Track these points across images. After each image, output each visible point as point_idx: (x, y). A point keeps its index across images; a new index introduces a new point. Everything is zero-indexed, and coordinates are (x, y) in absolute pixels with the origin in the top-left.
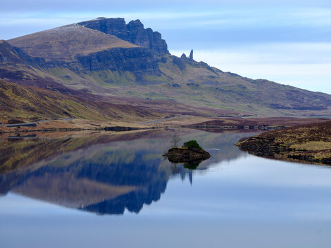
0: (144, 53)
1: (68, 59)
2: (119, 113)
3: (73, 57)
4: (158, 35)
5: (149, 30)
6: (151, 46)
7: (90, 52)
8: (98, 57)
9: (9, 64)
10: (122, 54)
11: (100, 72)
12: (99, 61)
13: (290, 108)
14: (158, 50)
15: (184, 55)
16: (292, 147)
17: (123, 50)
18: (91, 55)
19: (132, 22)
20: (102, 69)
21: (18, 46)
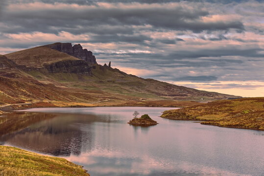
0: (83, 63)
1: (39, 66)
2: (74, 97)
3: (42, 65)
4: (90, 53)
5: (86, 50)
6: (86, 59)
7: (52, 62)
8: (56, 65)
9: (7, 69)
10: (70, 64)
11: (58, 74)
12: (57, 67)
13: (167, 95)
14: (91, 61)
15: (105, 64)
16: (197, 118)
17: (71, 61)
18: (52, 64)
19: (76, 45)
20: (58, 72)
21: (10, 58)
